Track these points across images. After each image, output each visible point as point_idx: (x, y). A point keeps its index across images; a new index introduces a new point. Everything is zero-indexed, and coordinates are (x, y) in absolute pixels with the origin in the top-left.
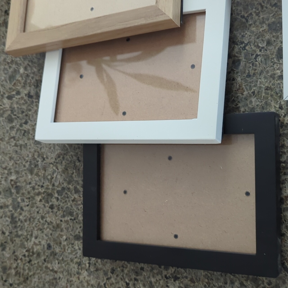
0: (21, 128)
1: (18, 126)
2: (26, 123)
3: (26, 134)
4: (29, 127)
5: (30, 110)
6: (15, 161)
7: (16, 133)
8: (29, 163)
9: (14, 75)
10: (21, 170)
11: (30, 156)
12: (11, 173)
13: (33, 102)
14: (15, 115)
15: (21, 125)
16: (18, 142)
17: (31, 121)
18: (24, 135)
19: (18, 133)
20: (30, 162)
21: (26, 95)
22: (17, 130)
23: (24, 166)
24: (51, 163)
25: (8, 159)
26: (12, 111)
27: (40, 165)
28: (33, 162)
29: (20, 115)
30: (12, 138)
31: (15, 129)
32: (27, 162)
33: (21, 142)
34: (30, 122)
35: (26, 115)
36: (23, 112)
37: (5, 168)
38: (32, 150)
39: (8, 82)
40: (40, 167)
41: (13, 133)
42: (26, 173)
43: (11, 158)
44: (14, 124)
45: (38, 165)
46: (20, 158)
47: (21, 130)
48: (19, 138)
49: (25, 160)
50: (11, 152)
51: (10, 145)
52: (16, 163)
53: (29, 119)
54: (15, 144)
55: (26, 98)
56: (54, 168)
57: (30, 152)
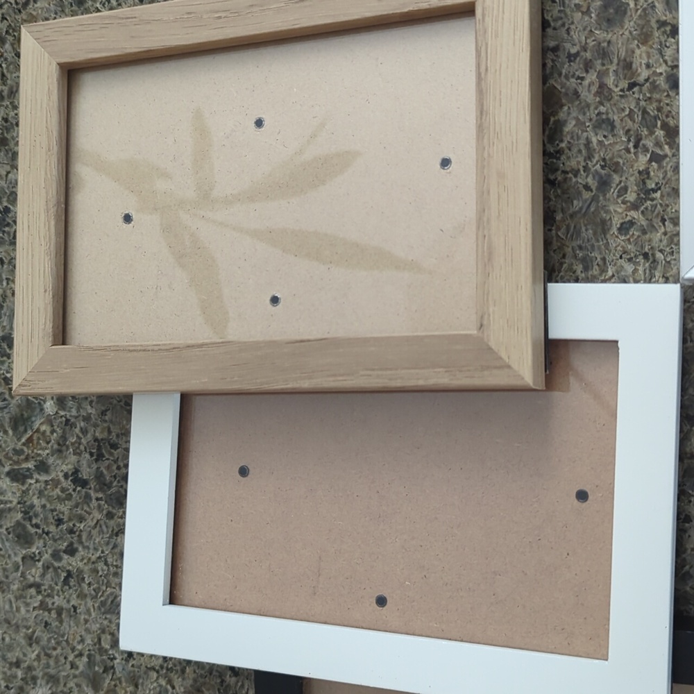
0: (56, 564)
1: (46, 557)
2: (71, 551)
3: (72, 582)
4: (80, 564)
5: (81, 519)
6: (43, 649)
7: (43, 575)
8: (85, 659)
9: (26, 415)
10: (64, 674)
11: (89, 641)
12: (34, 679)
13: (88, 497)
14: (37, 526)
15: (56, 555)
16: (48, 600)
17: (84, 547)
18: (66, 582)
19: (48, 576)
20: (89, 656)
21: (66, 476)
22: (47, 567)
23: (73, 666)
24: (153, 669)
25: (23, 642)
26: (26, 513)
27: (118, 669)
28: (98, 658)
29: (52, 528)
30: (31, 586)
31: (40, 564)
32: (81, 655)
33: (58, 601)
34: (81, 552)
35: (71, 531)
36: (59, 522)
37: (17, 664)
38: (95, 627)
39: (10, 432)
40: (118, 674)
41: (34, 574)
42: (78, 685)
43: (31, 640)
44: (34, 549)
45: (113, 667)
46: (58, 643)
47: (56, 569)
48: (51, 587)
49: (73, 649)
50: (31, 623)
51: (27, 605)
52: (49, 656)
53: (81, 542)
54: (42, 602)
55: (68, 484)
56: (163, 682)
57: (88, 631)
